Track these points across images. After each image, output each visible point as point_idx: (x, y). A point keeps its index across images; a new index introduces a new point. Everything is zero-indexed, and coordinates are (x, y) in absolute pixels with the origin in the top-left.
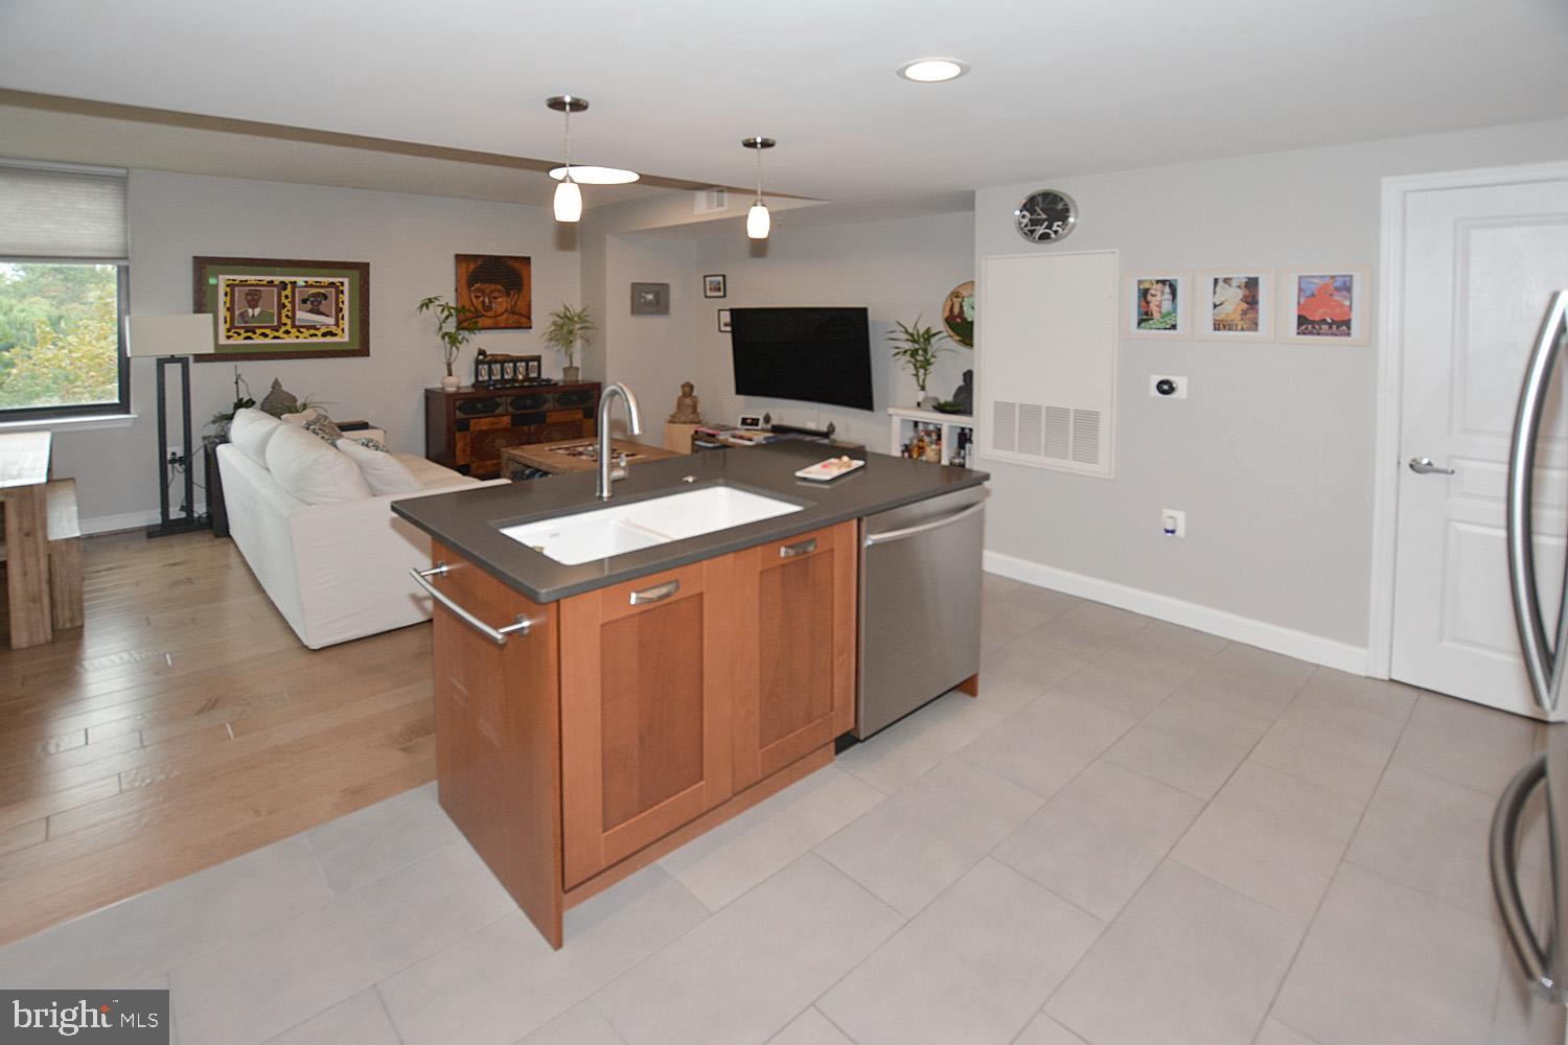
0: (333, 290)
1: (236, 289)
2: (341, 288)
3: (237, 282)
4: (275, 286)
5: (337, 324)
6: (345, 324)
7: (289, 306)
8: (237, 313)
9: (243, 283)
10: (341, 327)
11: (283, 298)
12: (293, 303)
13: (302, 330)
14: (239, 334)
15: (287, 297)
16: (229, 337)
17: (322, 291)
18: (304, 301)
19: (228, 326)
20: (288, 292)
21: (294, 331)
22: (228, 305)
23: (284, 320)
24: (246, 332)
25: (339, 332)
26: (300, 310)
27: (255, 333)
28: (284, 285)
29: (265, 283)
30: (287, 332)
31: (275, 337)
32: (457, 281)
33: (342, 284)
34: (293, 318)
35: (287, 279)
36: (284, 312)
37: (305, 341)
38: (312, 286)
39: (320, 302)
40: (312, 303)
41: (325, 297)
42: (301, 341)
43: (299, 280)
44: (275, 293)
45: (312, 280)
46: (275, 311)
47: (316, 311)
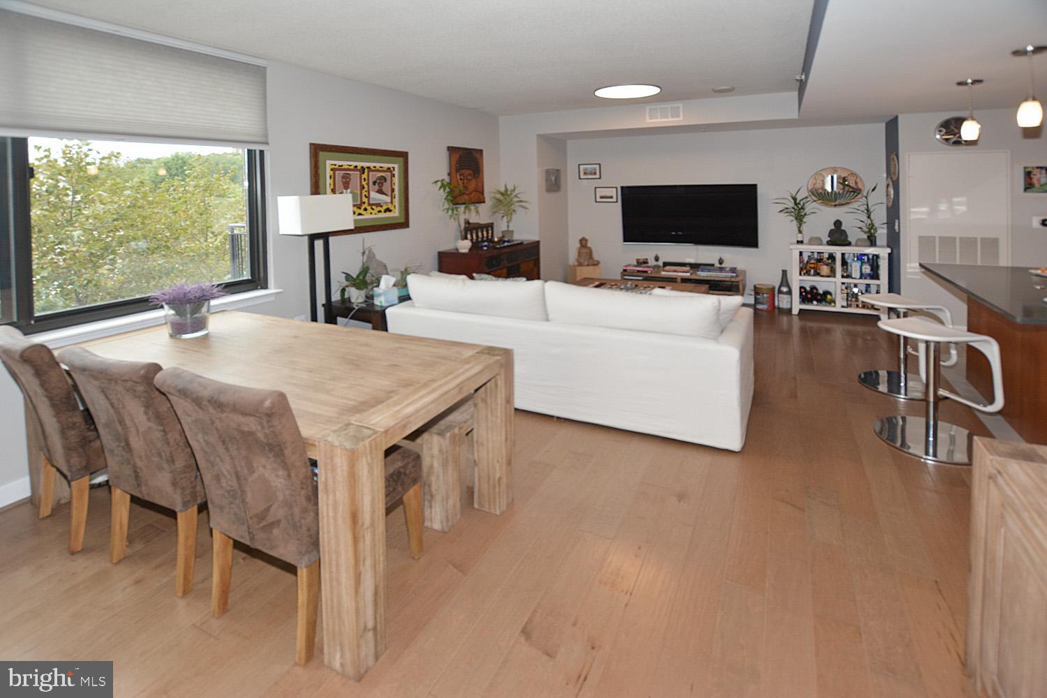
0: (389, 174)
1: (337, 172)
2: (394, 172)
3: (337, 167)
4: (358, 170)
5: (392, 202)
6: (396, 201)
7: (366, 186)
9: (340, 168)
11: (363, 180)
12: (368, 184)
13: (374, 207)
15: (365, 179)
17: (383, 174)
18: (374, 183)
20: (365, 176)
21: (369, 208)
22: (332, 187)
23: (365, 200)
25: (393, 208)
26: (372, 190)
28: (363, 170)
29: (352, 167)
30: (365, 210)
31: (360, 214)
32: (450, 167)
33: (394, 168)
34: (368, 197)
35: (365, 165)
36: (364, 193)
37: (376, 216)
38: (378, 171)
39: (382, 184)
40: (379, 184)
41: (385, 180)
42: (373, 216)
43: (371, 165)
44: (358, 176)
45: (378, 165)
46: (359, 192)
47: (380, 192)
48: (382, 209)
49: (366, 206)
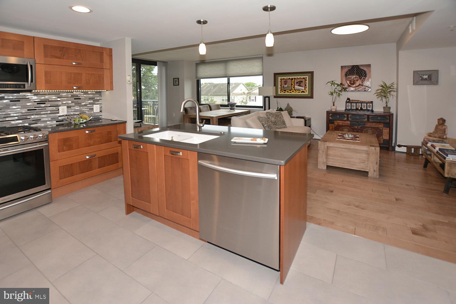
2: (306, 79)
4: (290, 79)
5: (305, 89)
6: (307, 89)
7: (293, 84)
8: (282, 86)
9: (284, 79)
10: (306, 90)
12: (294, 83)
14: (283, 91)
15: (293, 82)
16: (281, 92)
17: (301, 80)
18: (297, 83)
19: (280, 89)
20: (293, 81)
21: (294, 91)
22: (280, 84)
23: (292, 88)
24: (284, 91)
25: (306, 91)
26: (296, 85)
27: (286, 91)
28: (292, 79)
29: (288, 79)
30: (293, 91)
31: (290, 93)
32: (341, 75)
33: (306, 78)
34: (294, 87)
35: (293, 77)
36: (292, 86)
37: (297, 94)
38: (299, 79)
39: (301, 83)
40: (299, 83)
41: (302, 82)
42: (296, 93)
43: (296, 77)
44: (290, 81)
45: (299, 77)
46: (290, 86)
47: (299, 86)
48: (301, 92)
49: (293, 90)
